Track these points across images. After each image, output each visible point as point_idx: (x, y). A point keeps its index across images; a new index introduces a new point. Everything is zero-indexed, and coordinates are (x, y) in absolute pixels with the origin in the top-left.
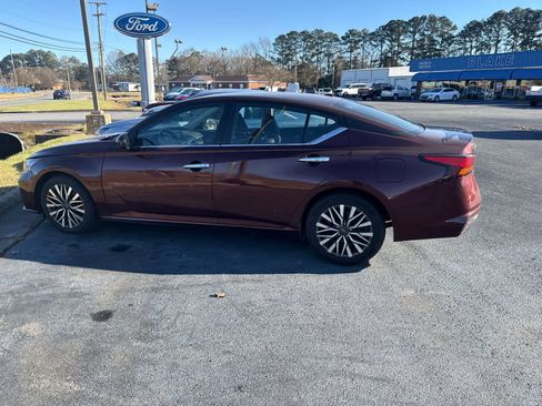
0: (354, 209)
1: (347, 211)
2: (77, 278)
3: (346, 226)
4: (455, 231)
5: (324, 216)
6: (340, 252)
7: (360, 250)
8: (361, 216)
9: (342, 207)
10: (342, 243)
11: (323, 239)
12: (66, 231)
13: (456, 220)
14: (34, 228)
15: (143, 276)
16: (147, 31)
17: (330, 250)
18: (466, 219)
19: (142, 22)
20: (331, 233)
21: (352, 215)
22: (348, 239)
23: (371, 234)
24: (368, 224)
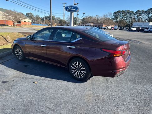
0: (81, 63)
1: (79, 64)
2: (9, 72)
3: (78, 69)
5: (73, 64)
6: (77, 76)
7: (82, 77)
8: (83, 66)
9: (77, 62)
10: (77, 73)
11: (73, 71)
15: (24, 74)
17: (75, 75)
19: (72, 8)
20: (75, 70)
21: (80, 65)
22: (79, 72)
23: (85, 72)
24: (84, 69)
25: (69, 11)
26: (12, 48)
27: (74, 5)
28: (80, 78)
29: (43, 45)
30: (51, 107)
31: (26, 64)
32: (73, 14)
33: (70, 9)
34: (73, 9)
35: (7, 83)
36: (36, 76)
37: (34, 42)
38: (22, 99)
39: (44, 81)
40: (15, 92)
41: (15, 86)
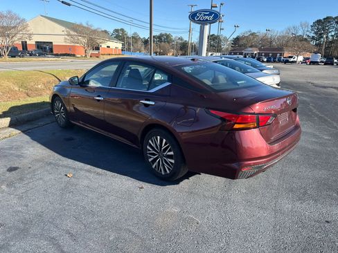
0: (165, 141)
1: (161, 141)
3: (161, 152)
5: (150, 141)
6: (158, 170)
7: (168, 171)
9: (159, 138)
10: (159, 163)
11: (150, 157)
13: (234, 165)
16: (207, 20)
17: (154, 167)
19: (205, 15)
20: (154, 155)
21: (163, 145)
22: (162, 160)
23: (173, 161)
24: (172, 153)
27: (212, 7)
28: (163, 173)
29: (98, 96)
33: (201, 17)
34: (206, 17)
35: (17, 171)
36: (77, 162)
39: (87, 174)
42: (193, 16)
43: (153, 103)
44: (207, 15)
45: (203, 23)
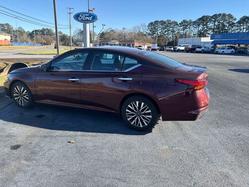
0: (143, 104)
1: (140, 104)
2: (15, 129)
3: (139, 112)
4: (193, 118)
5: (129, 106)
6: (137, 124)
7: (146, 124)
8: (146, 107)
9: (137, 102)
10: (137, 120)
11: (129, 117)
12: (20, 106)
13: (193, 112)
14: (9, 105)
15: (43, 129)
16: (88, 20)
17: (132, 123)
18: (198, 112)
19: (86, 16)
20: (133, 115)
21: (142, 107)
22: (140, 118)
23: (151, 117)
24: (150, 111)
25: (82, 21)
26: (8, 87)
27: (89, 11)
28: (141, 126)
29: (72, 78)
30: (118, 176)
31: (38, 114)
32: (88, 25)
33: (83, 17)
34: (87, 18)
36: (67, 132)
37: (53, 74)
38: (62, 170)
39: (85, 138)
40: (44, 161)
41: (39, 151)
42: (77, 17)
43: (131, 79)
44: (87, 16)
45: (85, 22)
